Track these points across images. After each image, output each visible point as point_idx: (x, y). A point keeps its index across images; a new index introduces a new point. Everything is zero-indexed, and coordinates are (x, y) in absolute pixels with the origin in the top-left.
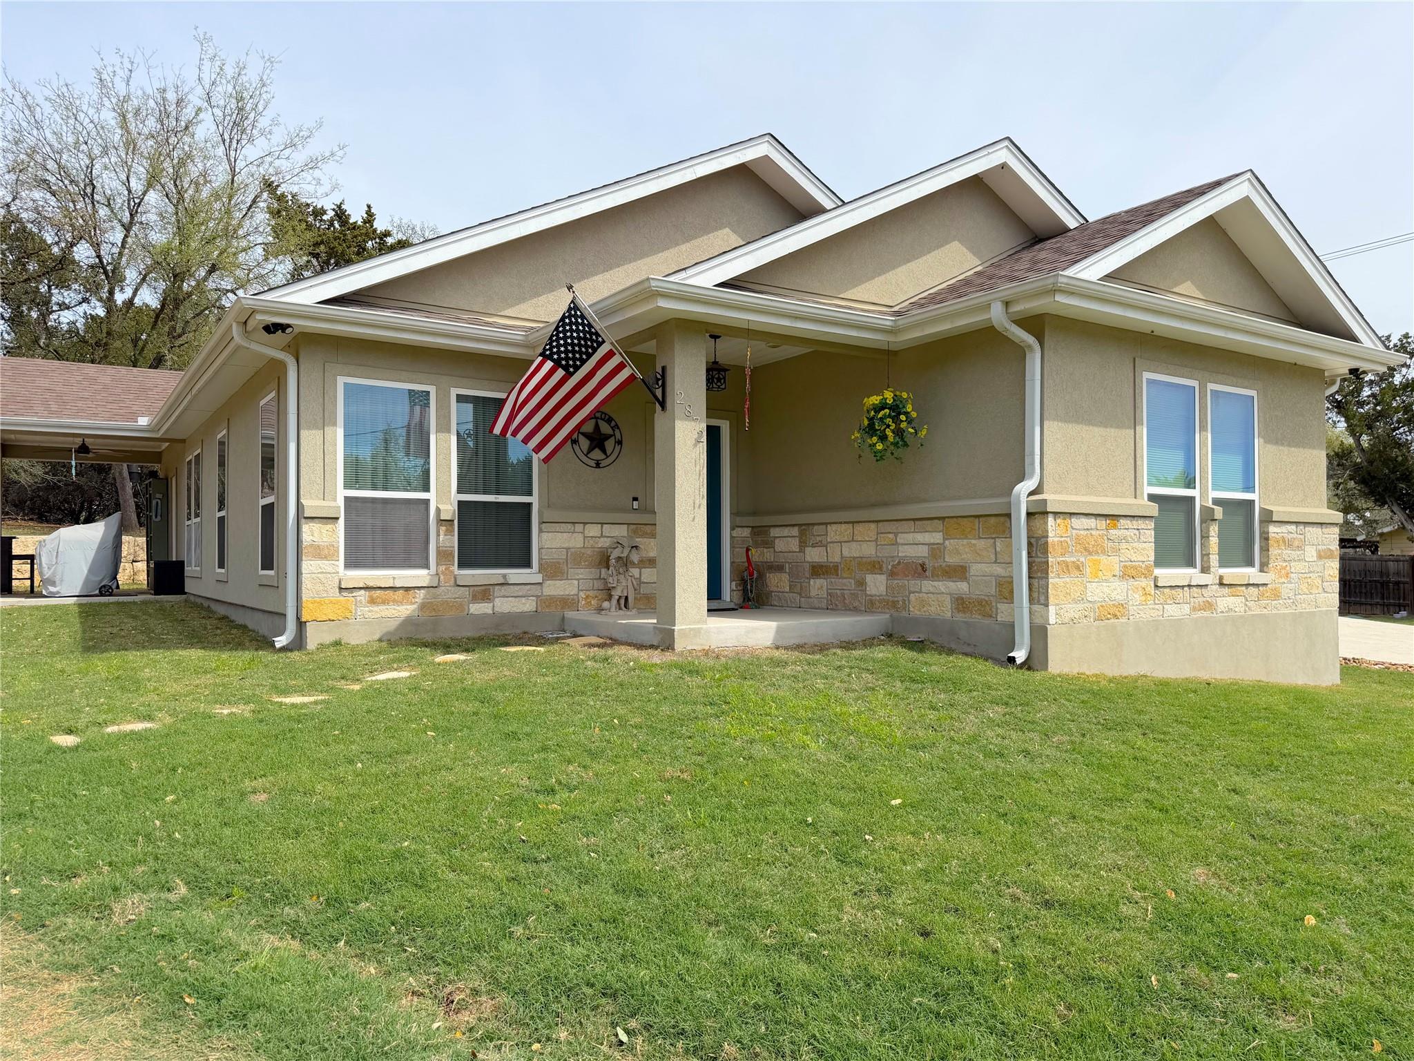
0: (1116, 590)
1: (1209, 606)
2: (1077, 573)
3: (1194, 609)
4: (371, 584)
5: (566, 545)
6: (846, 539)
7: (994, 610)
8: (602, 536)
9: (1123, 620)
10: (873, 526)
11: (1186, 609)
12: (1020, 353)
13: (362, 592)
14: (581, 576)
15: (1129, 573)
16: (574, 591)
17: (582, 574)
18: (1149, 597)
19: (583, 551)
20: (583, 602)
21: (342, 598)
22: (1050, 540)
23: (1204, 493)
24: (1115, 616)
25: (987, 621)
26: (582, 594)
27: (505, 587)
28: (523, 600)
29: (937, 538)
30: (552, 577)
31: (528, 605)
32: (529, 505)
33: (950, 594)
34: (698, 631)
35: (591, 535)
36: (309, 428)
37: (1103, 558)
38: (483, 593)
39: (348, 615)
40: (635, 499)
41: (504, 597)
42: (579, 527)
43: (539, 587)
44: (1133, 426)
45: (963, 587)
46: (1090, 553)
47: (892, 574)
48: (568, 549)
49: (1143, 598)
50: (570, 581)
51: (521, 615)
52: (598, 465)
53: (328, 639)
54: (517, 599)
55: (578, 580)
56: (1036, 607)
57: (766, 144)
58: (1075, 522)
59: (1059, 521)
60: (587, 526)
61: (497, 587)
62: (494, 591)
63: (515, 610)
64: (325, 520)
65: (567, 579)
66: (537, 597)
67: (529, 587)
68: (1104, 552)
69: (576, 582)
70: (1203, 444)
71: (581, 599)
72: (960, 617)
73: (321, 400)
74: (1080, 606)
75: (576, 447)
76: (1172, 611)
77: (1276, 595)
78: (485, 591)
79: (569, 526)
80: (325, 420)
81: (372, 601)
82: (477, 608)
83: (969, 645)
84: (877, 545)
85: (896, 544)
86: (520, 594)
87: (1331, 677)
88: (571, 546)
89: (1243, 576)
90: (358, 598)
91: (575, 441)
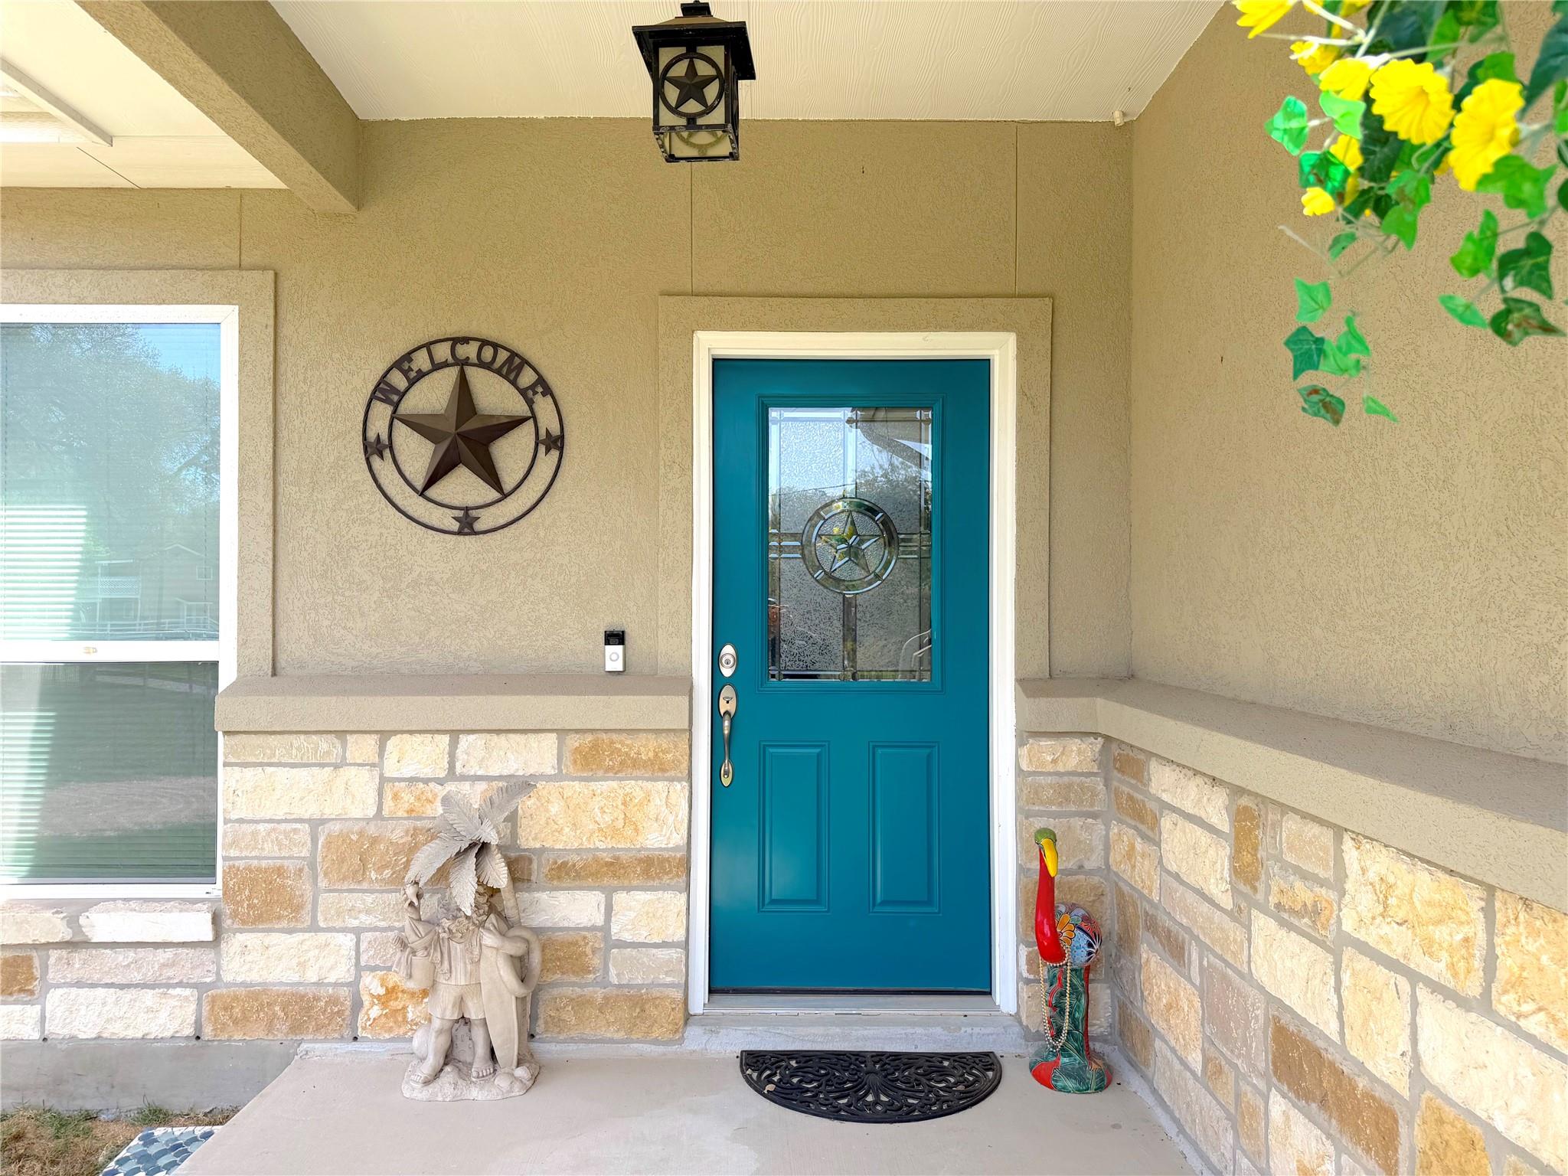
5: (311, 810)
8: (452, 775)
14: (366, 920)
16: (341, 971)
17: (368, 912)
19: (372, 830)
20: (375, 1011)
26: (372, 985)
28: (149, 997)
30: (259, 919)
31: (167, 1016)
32: (209, 670)
35: (408, 773)
38: (9, 970)
40: (615, 637)
41: (79, 984)
42: (361, 748)
43: (209, 955)
48: (316, 824)
50: (322, 937)
52: (467, 525)
54: (128, 995)
55: (358, 932)
60: (394, 741)
61: (54, 954)
62: (45, 968)
63: (118, 1030)
65: (314, 928)
66: (199, 987)
67: (168, 954)
69: (347, 941)
71: (366, 999)
75: (384, 467)
78: (13, 965)
79: (324, 743)
86: (136, 977)
88: (329, 812)
91: (375, 449)
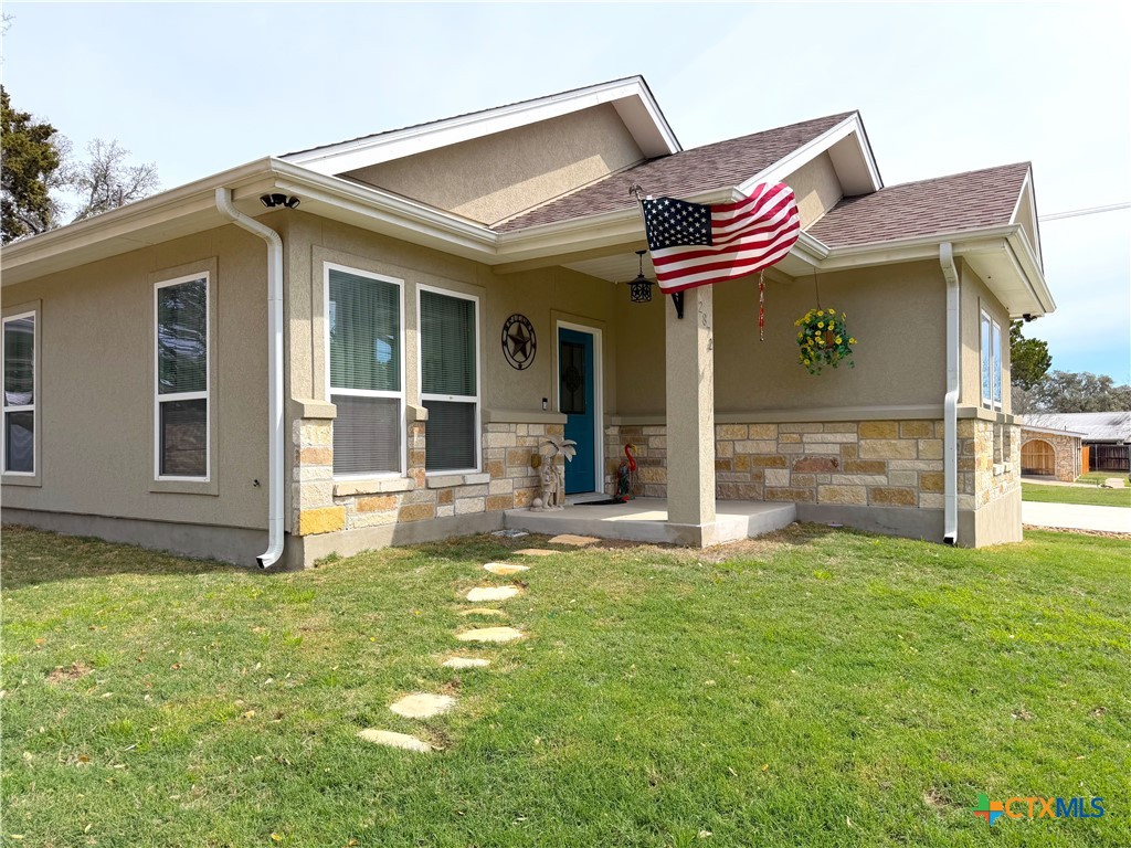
0: (987, 479)
1: (1002, 488)
2: (980, 467)
3: (1000, 492)
4: (362, 490)
5: (504, 445)
6: (739, 437)
7: (916, 499)
8: (528, 436)
10: (772, 427)
13: (353, 499)
14: (515, 475)
15: (989, 465)
16: (511, 490)
17: (515, 472)
19: (516, 450)
20: (517, 500)
21: (335, 507)
22: (976, 440)
23: (993, 403)
24: (987, 500)
25: (909, 508)
26: (516, 492)
27: (463, 488)
28: (476, 501)
29: (851, 438)
30: (494, 476)
31: (477, 506)
32: (474, 405)
33: (866, 486)
34: (713, 528)
35: (521, 434)
37: (984, 454)
38: (446, 495)
39: (341, 525)
40: (545, 400)
41: (462, 498)
42: (513, 427)
43: (486, 487)
45: (881, 480)
46: (982, 451)
47: (797, 468)
48: (507, 449)
49: (992, 485)
50: (507, 480)
51: (473, 516)
52: (520, 368)
53: (323, 555)
54: (471, 500)
55: (513, 478)
56: (963, 496)
59: (978, 426)
60: (518, 426)
61: (457, 489)
62: (454, 493)
63: (470, 510)
64: (320, 422)
65: (506, 478)
66: (485, 496)
67: (479, 487)
68: (984, 449)
69: (512, 481)
71: (515, 497)
72: (876, 505)
73: (309, 286)
74: (981, 494)
75: (506, 349)
76: (996, 493)
77: (1012, 479)
78: (448, 492)
79: (505, 426)
81: (361, 509)
82: (444, 511)
83: (889, 528)
84: (778, 444)
85: (802, 442)
86: (474, 494)
88: (508, 445)
90: (350, 506)
91: (505, 344)
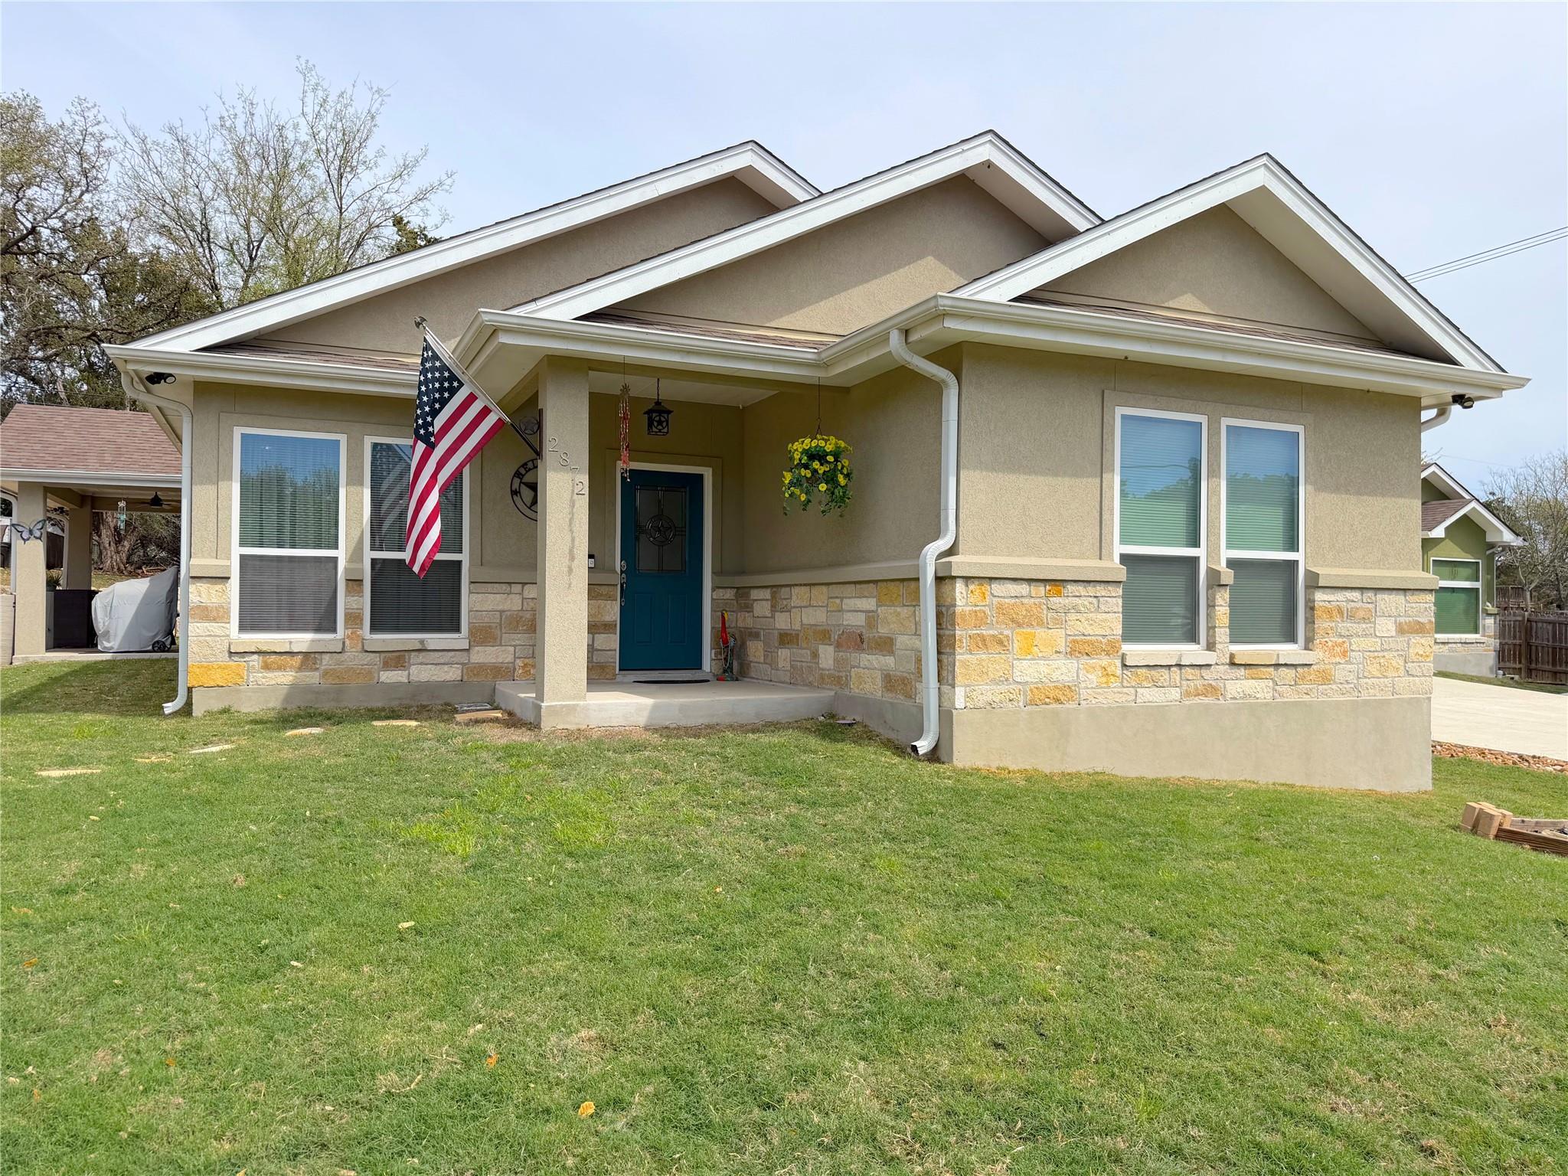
0: (1064, 670)
1: (1212, 690)
2: (999, 649)
3: (1188, 694)
4: (264, 649)
5: (500, 608)
6: (804, 604)
7: (913, 690)
9: (1072, 705)
10: (824, 589)
11: (1175, 694)
12: (936, 389)
13: (255, 657)
14: (518, 642)
15: (1079, 648)
16: (510, 659)
17: (519, 640)
18: (1113, 679)
19: (520, 614)
20: (520, 672)
21: (231, 663)
22: (958, 610)
23: (1213, 552)
24: (1058, 700)
25: (909, 703)
26: (519, 662)
27: (424, 654)
28: (446, 668)
29: (870, 604)
30: (482, 642)
31: (452, 674)
32: (459, 563)
33: (881, 670)
34: (574, 708)
35: (531, 596)
36: (202, 483)
37: (1040, 632)
38: (397, 659)
39: (239, 681)
40: (592, 556)
41: (421, 664)
42: (517, 588)
43: (465, 654)
44: (1099, 474)
45: (890, 661)
46: (1019, 625)
47: (838, 646)
48: (502, 612)
49: (1104, 680)
50: (503, 648)
51: (443, 685)
53: (217, 706)
54: (438, 667)
55: (515, 646)
56: (945, 688)
57: (750, 153)
58: (996, 588)
59: (972, 587)
60: (526, 587)
61: (413, 654)
62: (410, 658)
63: (435, 678)
64: (214, 580)
65: (501, 645)
66: (463, 664)
67: (452, 653)
68: (1041, 624)
69: (512, 649)
70: (1213, 493)
71: (517, 667)
72: (889, 697)
73: (216, 452)
74: (1003, 688)
75: (517, 499)
76: (1150, 695)
77: (1326, 678)
78: (399, 657)
79: (504, 586)
80: (220, 475)
81: (267, 667)
82: (389, 676)
83: (893, 730)
84: (828, 612)
85: (841, 610)
86: (442, 661)
87: (1418, 779)
88: (506, 608)
89: (1269, 654)
90: (251, 664)
91: (515, 493)
